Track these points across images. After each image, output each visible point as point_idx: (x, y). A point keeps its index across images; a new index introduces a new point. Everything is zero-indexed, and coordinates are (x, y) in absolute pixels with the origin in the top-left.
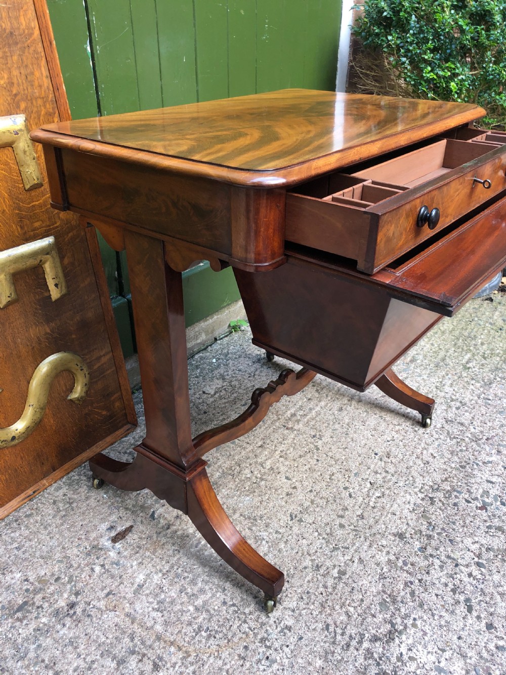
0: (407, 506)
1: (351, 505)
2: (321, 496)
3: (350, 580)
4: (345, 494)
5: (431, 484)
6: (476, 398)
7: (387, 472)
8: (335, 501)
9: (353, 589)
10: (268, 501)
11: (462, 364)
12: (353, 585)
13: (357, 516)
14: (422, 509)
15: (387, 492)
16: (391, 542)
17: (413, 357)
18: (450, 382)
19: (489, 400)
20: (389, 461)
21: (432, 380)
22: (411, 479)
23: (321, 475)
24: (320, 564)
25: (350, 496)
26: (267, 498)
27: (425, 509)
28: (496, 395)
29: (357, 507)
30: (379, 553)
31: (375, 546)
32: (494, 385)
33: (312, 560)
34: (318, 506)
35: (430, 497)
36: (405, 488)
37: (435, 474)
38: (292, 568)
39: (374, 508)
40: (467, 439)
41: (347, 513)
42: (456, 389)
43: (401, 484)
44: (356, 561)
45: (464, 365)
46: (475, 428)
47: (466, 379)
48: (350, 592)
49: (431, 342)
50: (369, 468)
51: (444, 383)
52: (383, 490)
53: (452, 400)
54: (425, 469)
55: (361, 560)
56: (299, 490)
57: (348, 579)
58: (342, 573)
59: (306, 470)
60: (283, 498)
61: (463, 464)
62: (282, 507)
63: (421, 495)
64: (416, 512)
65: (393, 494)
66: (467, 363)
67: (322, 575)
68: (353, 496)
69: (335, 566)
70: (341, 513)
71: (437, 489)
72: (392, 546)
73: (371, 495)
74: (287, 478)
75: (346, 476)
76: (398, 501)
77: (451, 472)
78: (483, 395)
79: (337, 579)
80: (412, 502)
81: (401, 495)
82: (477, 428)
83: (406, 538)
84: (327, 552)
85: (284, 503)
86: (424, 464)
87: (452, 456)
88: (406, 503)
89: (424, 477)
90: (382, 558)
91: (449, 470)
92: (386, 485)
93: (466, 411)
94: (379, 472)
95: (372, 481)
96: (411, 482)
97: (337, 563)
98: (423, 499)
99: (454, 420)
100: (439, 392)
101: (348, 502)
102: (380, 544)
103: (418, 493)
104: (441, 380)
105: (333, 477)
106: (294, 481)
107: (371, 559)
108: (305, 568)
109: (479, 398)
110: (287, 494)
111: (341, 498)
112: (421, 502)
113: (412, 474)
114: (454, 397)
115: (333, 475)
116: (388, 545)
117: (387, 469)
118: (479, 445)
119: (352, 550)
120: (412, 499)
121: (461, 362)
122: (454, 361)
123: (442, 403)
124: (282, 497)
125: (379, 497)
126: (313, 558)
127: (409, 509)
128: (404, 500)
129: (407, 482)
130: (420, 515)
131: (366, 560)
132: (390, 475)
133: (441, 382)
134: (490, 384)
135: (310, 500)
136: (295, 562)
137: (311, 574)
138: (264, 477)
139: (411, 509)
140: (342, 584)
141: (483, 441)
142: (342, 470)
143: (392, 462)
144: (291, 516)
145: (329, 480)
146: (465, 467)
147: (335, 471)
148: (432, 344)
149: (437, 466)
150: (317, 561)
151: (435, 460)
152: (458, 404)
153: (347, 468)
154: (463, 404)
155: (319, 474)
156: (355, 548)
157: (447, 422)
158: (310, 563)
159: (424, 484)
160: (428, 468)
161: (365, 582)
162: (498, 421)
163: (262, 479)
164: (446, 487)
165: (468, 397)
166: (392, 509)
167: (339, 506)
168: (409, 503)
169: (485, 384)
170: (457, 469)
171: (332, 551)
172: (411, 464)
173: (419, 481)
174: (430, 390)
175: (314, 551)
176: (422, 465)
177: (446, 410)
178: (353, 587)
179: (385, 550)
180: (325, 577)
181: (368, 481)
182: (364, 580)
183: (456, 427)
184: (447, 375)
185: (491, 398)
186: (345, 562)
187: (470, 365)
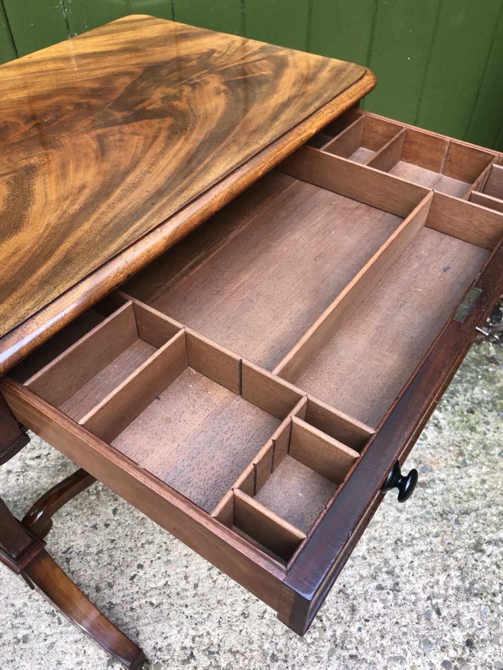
0: (159, 640)
1: (120, 587)
2: (112, 554)
3: (21, 652)
4: (130, 572)
5: (215, 641)
6: (425, 596)
7: (196, 586)
8: (116, 569)
9: (12, 661)
10: (73, 518)
11: (480, 538)
12: (17, 659)
13: (110, 602)
14: (167, 657)
15: (165, 607)
16: (96, 657)
17: (433, 481)
18: (423, 548)
19: (438, 613)
20: (215, 578)
21: (407, 528)
22: (205, 616)
23: (142, 533)
24: (24, 614)
25: (132, 578)
26: (77, 514)
27: (167, 660)
28: (458, 615)
29: (121, 594)
30: (74, 655)
31: (80, 646)
32: (477, 601)
33: (25, 605)
34: (97, 560)
35: (192, 653)
36: (185, 620)
37: (235, 635)
38: (6, 595)
39: (132, 609)
40: (329, 633)
41: (106, 591)
42: (415, 564)
43: (188, 612)
44: (48, 642)
45: (482, 541)
46: (360, 629)
47: (451, 562)
48: (8, 661)
49: (486, 477)
50: (187, 567)
51: (414, 542)
52: (165, 601)
53: (390, 573)
54: (235, 620)
55: (52, 646)
56: (108, 530)
57: (21, 649)
58: (25, 639)
59: (138, 518)
60: (86, 526)
61: (281, 656)
62: (74, 533)
63: (188, 643)
64: (159, 653)
65: (165, 615)
66: (489, 543)
67: (13, 625)
68: (135, 580)
69: (30, 627)
70: (103, 586)
71: (211, 653)
72: (91, 662)
73: (148, 595)
74: (115, 511)
75: (158, 555)
76: (160, 625)
77: (251, 651)
78: (440, 601)
79: (15, 640)
80: (169, 641)
81: (171, 623)
82: (364, 631)
83: (113, 667)
84: (44, 609)
85: (80, 532)
86: (243, 614)
87: (283, 635)
88: (164, 635)
89: (220, 626)
90: (69, 663)
91: (255, 646)
92: (174, 599)
93: (384, 601)
94: (189, 579)
95: (169, 583)
96: (200, 620)
97: (34, 627)
98: (184, 648)
99: (351, 597)
100: (390, 549)
101: (123, 582)
102: (86, 648)
103: (190, 637)
104: (417, 535)
105: (146, 546)
106: (116, 518)
107: (60, 653)
108: (13, 605)
109: (429, 598)
110: (95, 527)
111: (122, 572)
112: (177, 649)
113: (213, 613)
114: (397, 571)
115: (150, 543)
116: (91, 656)
117: (200, 584)
118: (331, 653)
119: (61, 628)
120: (173, 638)
121: (483, 535)
122: (475, 525)
123: (370, 565)
124: (87, 524)
125: (152, 604)
126: (28, 603)
127: (157, 643)
128: (166, 630)
129: (196, 616)
130: (156, 661)
131: (55, 650)
132: (193, 592)
133: (414, 538)
134: (476, 595)
135: (100, 548)
136: (14, 592)
137: (8, 615)
138: (102, 493)
139: (158, 646)
140: (12, 648)
141: (346, 654)
142: (164, 545)
143: (215, 582)
144: (70, 548)
145: (139, 545)
146: (277, 661)
147: (156, 541)
148: (483, 482)
149: (249, 630)
150: (26, 609)
151: (258, 622)
152: (389, 583)
153: (170, 548)
154: (396, 588)
155: (142, 531)
156: (65, 629)
157: (340, 591)
158: (20, 606)
159: (208, 634)
160: (238, 623)
161: (28, 666)
162: (404, 650)
163: (98, 494)
164: (222, 660)
165: (416, 586)
166: (144, 627)
167: (111, 577)
168: (166, 638)
169: (468, 591)
170: (264, 654)
171: (48, 613)
172: (228, 602)
173: (210, 626)
174: (384, 537)
175: (37, 598)
176: (237, 613)
177: (362, 577)
178: (15, 660)
179: (81, 658)
180: (12, 628)
181: (167, 579)
182: (30, 664)
183: (340, 608)
184: (437, 535)
185: (444, 613)
186: (41, 633)
187: (489, 549)
